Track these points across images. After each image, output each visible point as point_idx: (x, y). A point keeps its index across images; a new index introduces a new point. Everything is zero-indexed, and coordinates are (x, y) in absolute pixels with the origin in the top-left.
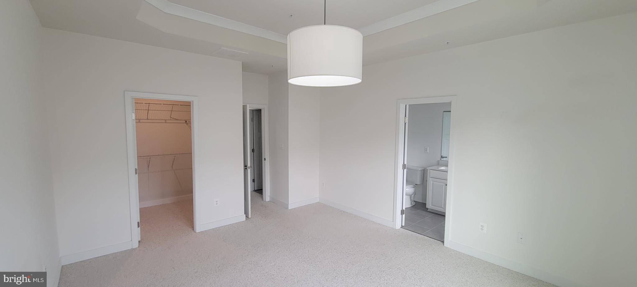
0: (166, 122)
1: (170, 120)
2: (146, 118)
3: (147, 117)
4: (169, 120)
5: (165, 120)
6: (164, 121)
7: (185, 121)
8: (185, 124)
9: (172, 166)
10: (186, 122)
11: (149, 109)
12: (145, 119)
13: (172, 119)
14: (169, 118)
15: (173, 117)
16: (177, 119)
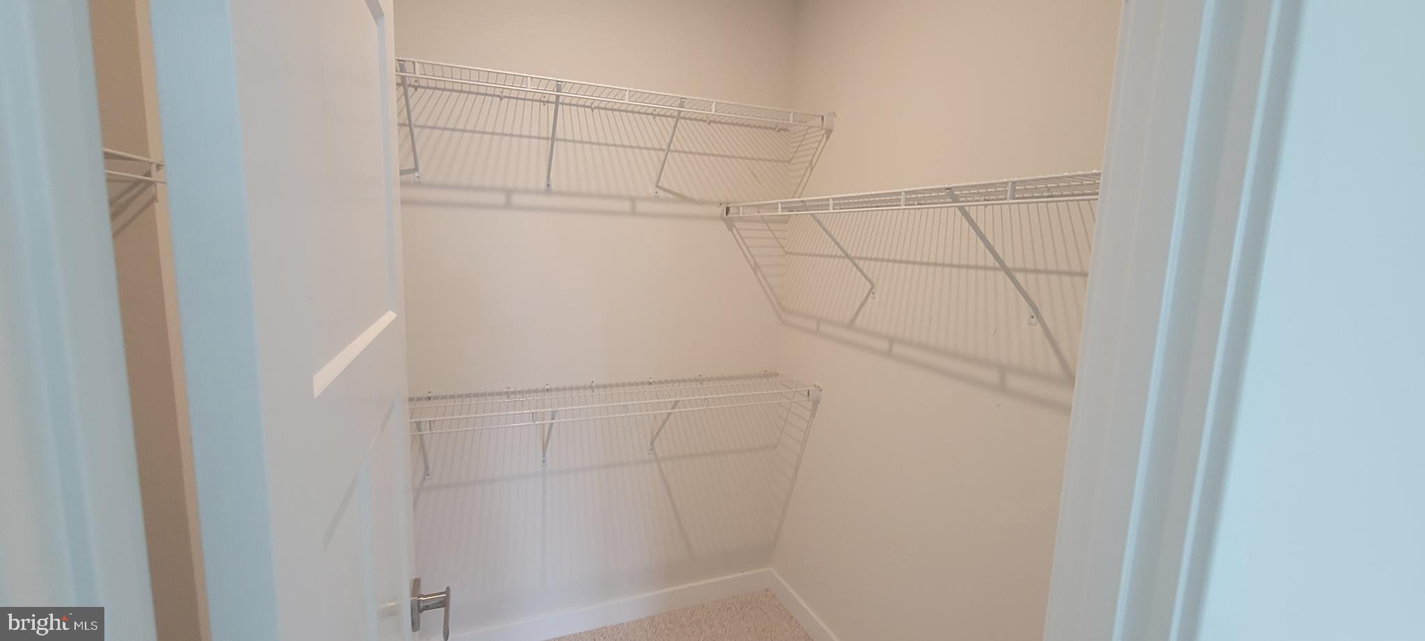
0: (634, 212)
1: (657, 199)
2: (543, 185)
3: (548, 178)
4: (647, 199)
5: (633, 200)
6: (626, 206)
7: (720, 210)
8: (723, 225)
9: (652, 444)
10: (728, 210)
11: (559, 135)
12: (536, 192)
13: (661, 194)
14: (651, 190)
15: (666, 186)
16: (687, 194)
